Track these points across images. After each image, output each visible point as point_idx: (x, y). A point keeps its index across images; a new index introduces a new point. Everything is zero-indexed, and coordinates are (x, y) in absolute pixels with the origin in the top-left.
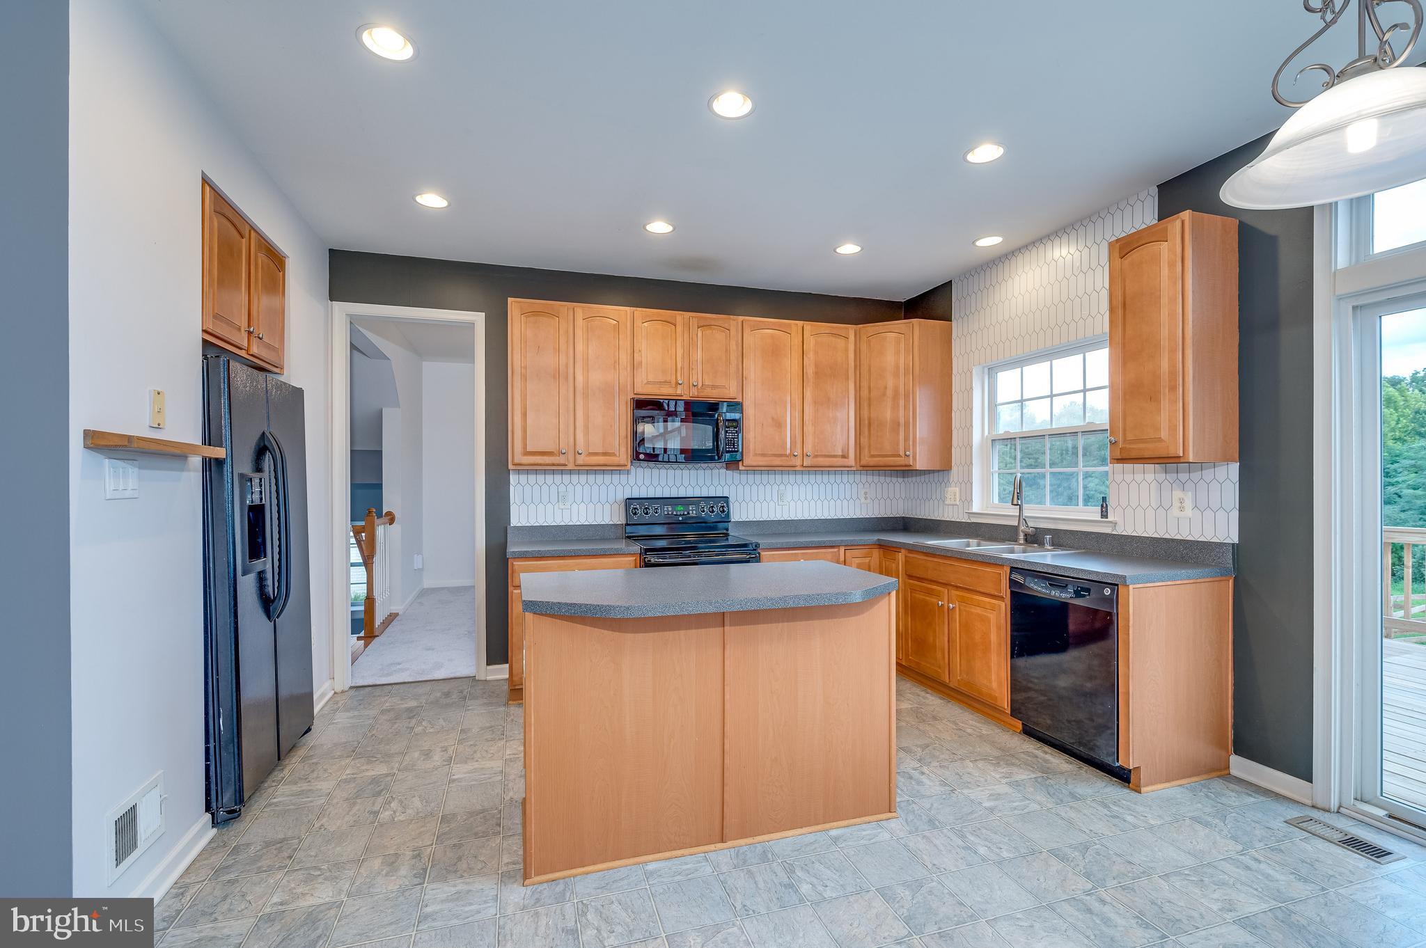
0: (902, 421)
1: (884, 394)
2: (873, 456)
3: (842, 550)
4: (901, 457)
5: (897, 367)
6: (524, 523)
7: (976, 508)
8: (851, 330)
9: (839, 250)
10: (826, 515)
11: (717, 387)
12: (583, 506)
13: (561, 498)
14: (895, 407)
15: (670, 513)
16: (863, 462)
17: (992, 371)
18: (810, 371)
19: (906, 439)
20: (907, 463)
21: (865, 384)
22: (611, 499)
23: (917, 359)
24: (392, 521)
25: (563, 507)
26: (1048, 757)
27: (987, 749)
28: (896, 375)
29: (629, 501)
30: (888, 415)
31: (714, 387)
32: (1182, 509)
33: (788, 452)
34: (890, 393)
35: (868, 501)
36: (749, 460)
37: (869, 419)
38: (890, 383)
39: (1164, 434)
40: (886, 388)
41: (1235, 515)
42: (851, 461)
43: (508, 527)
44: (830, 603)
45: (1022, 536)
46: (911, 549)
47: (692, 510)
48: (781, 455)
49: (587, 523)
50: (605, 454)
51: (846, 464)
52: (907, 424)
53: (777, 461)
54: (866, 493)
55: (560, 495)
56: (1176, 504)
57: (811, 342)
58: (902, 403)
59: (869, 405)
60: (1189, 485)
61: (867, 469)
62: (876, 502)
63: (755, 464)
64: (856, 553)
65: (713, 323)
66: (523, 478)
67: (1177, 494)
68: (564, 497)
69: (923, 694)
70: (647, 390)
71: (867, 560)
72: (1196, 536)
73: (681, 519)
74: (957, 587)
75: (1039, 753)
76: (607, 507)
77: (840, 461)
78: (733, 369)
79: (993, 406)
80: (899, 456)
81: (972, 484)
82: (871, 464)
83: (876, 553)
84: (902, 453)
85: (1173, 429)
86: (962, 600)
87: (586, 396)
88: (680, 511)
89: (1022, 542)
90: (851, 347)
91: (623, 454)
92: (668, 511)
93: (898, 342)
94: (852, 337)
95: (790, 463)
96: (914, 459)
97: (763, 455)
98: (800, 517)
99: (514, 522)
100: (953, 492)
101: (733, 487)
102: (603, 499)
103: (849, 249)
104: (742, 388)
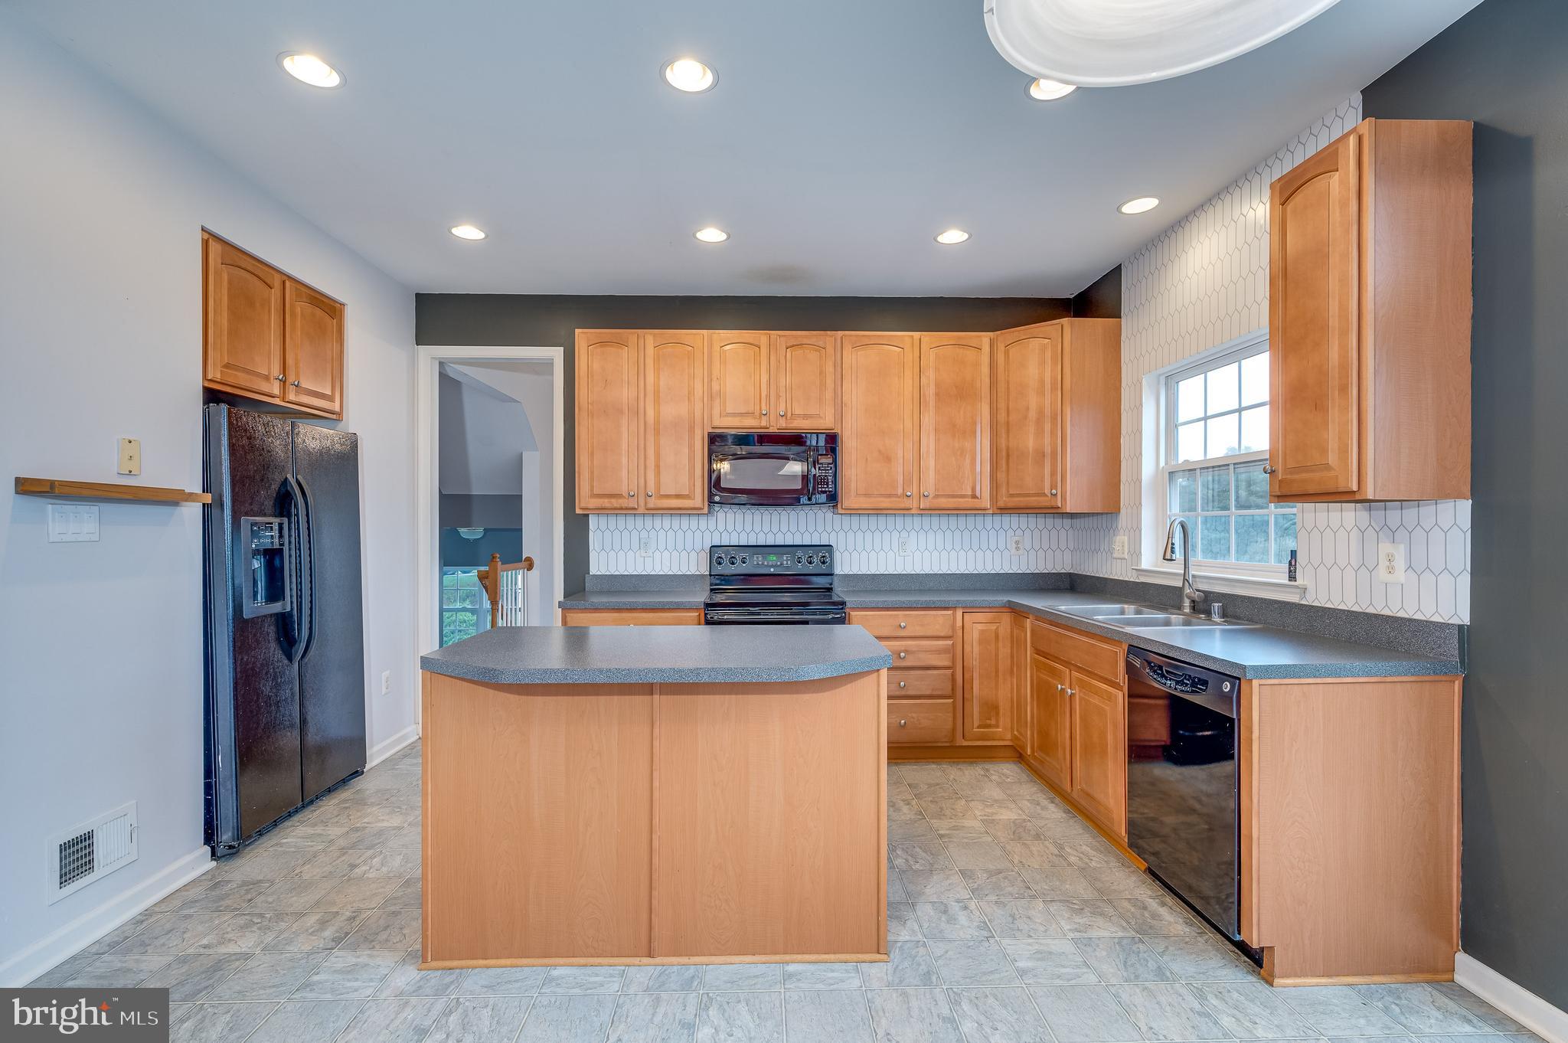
0: (1048, 450)
1: (1026, 417)
2: (1012, 495)
3: (959, 613)
4: (1047, 496)
5: (1042, 382)
6: (603, 571)
7: (1146, 563)
8: (985, 338)
9: (940, 239)
10: (962, 569)
11: (810, 416)
12: (666, 554)
13: (643, 545)
14: (1040, 432)
15: (760, 563)
16: (1001, 504)
17: (1171, 381)
18: (930, 391)
19: (1053, 474)
20: (1053, 504)
21: (1002, 405)
22: (698, 546)
23: (1067, 370)
25: (644, 554)
28: (1041, 392)
29: (714, 549)
30: (1031, 443)
31: (806, 417)
32: (1391, 570)
33: (900, 491)
34: (1033, 414)
35: (1021, 552)
36: (848, 499)
37: (1008, 449)
38: (1033, 402)
39: (1332, 459)
40: (1028, 409)
41: (1465, 580)
42: (986, 502)
43: (587, 575)
44: (761, 680)
45: (1187, 603)
46: (1039, 615)
47: (787, 560)
48: (890, 496)
49: (670, 573)
50: (678, 496)
51: (978, 506)
52: (1054, 454)
53: (885, 503)
54: (1017, 543)
55: (642, 541)
56: (1383, 563)
57: (930, 358)
58: (1048, 427)
59: (1008, 431)
60: (1401, 534)
61: (1004, 510)
62: (1032, 553)
63: (856, 506)
64: (980, 617)
65: (805, 341)
66: (603, 520)
67: (1385, 547)
68: (646, 544)
69: (1045, 803)
70: (731, 423)
71: (993, 627)
72: (1409, 611)
73: (772, 570)
74: (1080, 669)
76: (693, 555)
77: (969, 502)
78: (829, 395)
79: (1172, 426)
80: (1045, 495)
81: (1140, 531)
82: (1010, 505)
83: (1006, 619)
84: (1047, 491)
85: (1344, 451)
86: (1082, 685)
87: (657, 432)
88: (771, 561)
89: (1187, 610)
90: (985, 359)
91: (698, 496)
92: (758, 561)
93: (1043, 349)
94: (986, 348)
95: (902, 506)
96: (1064, 498)
97: (866, 495)
98: (927, 571)
99: (594, 570)
100: (1121, 542)
101: (833, 534)
102: (689, 547)
103: (953, 236)
104: (840, 417)
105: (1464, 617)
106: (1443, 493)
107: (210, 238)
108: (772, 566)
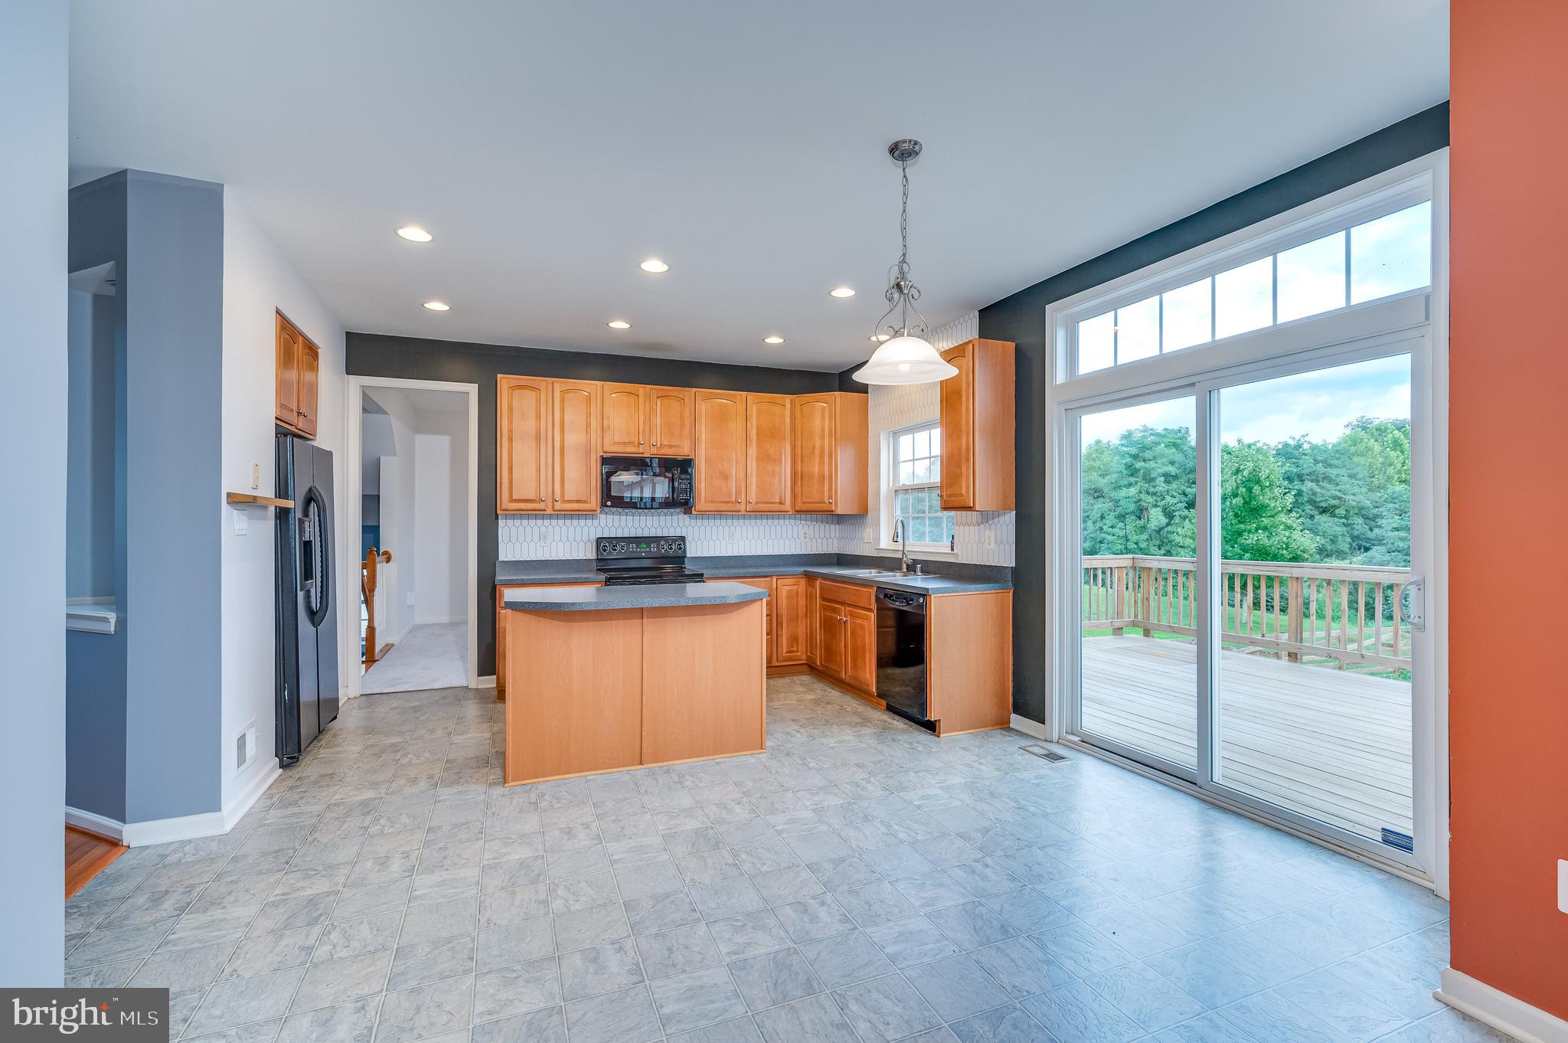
0: (827, 474)
1: (813, 453)
2: (805, 503)
3: (774, 579)
4: (826, 503)
5: (823, 430)
6: (510, 558)
7: (883, 545)
8: (787, 399)
9: (766, 341)
11: (674, 446)
12: (561, 545)
13: (543, 537)
14: (822, 462)
15: (635, 549)
16: (797, 508)
17: (896, 434)
18: (753, 433)
19: (830, 489)
20: (830, 509)
21: (799, 444)
22: (585, 538)
23: (838, 424)
24: (388, 560)
25: (543, 545)
26: (894, 722)
27: (855, 719)
28: (822, 437)
29: (599, 540)
30: (816, 470)
31: (670, 446)
32: (989, 544)
33: (734, 499)
34: (817, 451)
35: (807, 540)
36: (701, 506)
37: (802, 472)
38: (818, 443)
39: (964, 491)
40: (814, 447)
41: (1013, 547)
42: (788, 506)
43: (497, 561)
45: (904, 566)
46: (825, 577)
47: (654, 548)
48: (728, 502)
49: (564, 559)
50: (578, 501)
51: (783, 510)
52: (830, 477)
53: (724, 507)
54: (805, 534)
55: (541, 535)
56: (987, 538)
57: (754, 410)
58: (826, 459)
59: (802, 462)
60: (993, 526)
61: (799, 512)
62: (814, 540)
63: (705, 509)
64: (787, 581)
65: (670, 394)
66: (510, 522)
67: (988, 533)
68: (545, 537)
69: (830, 690)
70: (615, 447)
71: (795, 587)
72: (996, 562)
73: (642, 554)
74: (850, 605)
75: (890, 720)
76: (582, 545)
77: (777, 507)
78: (686, 431)
79: (896, 463)
80: (824, 503)
81: (880, 525)
82: (803, 509)
83: (803, 582)
84: (826, 501)
85: (968, 488)
86: (852, 615)
87: (562, 454)
88: (643, 548)
89: (905, 570)
90: (788, 413)
91: (594, 502)
92: (633, 548)
93: (823, 409)
94: (788, 406)
95: (735, 509)
96: (837, 506)
97: (712, 502)
98: (748, 553)
99: (502, 557)
100: (868, 533)
101: (690, 528)
102: (578, 539)
103: (774, 340)
104: (695, 446)
105: (1013, 565)
106: (1006, 508)
107: (278, 316)
108: (643, 552)
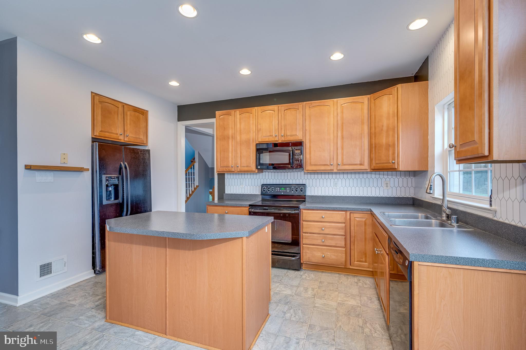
0: (391, 143)
1: (382, 130)
2: (377, 164)
3: (348, 213)
4: (391, 163)
5: (389, 114)
6: (229, 193)
7: (436, 194)
9: (332, 58)
11: (293, 135)
12: (249, 187)
13: (241, 184)
14: (388, 136)
15: (278, 191)
16: (373, 167)
19: (393, 154)
20: (393, 167)
21: (372, 125)
25: (242, 187)
28: (388, 118)
29: (263, 185)
30: (384, 141)
31: (291, 136)
33: (327, 163)
34: (385, 128)
35: (388, 188)
36: (307, 167)
37: (375, 143)
38: (385, 123)
39: (476, 137)
40: (383, 126)
42: (366, 166)
43: (224, 194)
45: (444, 214)
47: (288, 190)
48: (325, 165)
49: (250, 194)
50: (247, 166)
51: (364, 169)
52: (394, 145)
53: (322, 168)
54: (387, 184)
55: (241, 182)
57: (341, 108)
58: (391, 133)
59: (375, 136)
62: (394, 188)
63: (310, 169)
64: (358, 215)
65: (292, 107)
66: (229, 177)
70: (263, 140)
71: (364, 219)
73: (282, 193)
76: (258, 187)
77: (360, 167)
78: (300, 126)
80: (389, 163)
82: (376, 168)
84: (390, 161)
85: (481, 132)
87: (241, 144)
88: (283, 190)
89: (444, 219)
90: (366, 107)
91: (253, 166)
92: (278, 190)
93: (389, 99)
94: (366, 102)
95: (329, 169)
96: (398, 165)
97: (314, 165)
98: (346, 195)
99: (226, 192)
101: (306, 180)
102: (256, 185)
103: (337, 56)
104: (304, 135)
107: (94, 95)
108: (283, 192)
